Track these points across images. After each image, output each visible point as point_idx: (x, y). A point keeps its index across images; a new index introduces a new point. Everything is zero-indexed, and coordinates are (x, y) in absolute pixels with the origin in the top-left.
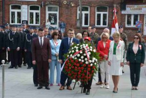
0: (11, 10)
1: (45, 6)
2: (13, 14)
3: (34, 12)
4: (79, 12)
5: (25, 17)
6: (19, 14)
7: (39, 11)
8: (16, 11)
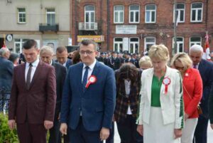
0: (115, 42)
1: (143, 38)
2: (116, 45)
3: (134, 43)
4: (174, 42)
5: (126, 48)
6: (121, 46)
7: (138, 43)
8: (119, 43)
